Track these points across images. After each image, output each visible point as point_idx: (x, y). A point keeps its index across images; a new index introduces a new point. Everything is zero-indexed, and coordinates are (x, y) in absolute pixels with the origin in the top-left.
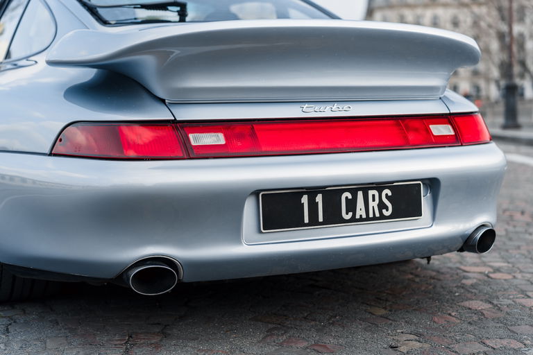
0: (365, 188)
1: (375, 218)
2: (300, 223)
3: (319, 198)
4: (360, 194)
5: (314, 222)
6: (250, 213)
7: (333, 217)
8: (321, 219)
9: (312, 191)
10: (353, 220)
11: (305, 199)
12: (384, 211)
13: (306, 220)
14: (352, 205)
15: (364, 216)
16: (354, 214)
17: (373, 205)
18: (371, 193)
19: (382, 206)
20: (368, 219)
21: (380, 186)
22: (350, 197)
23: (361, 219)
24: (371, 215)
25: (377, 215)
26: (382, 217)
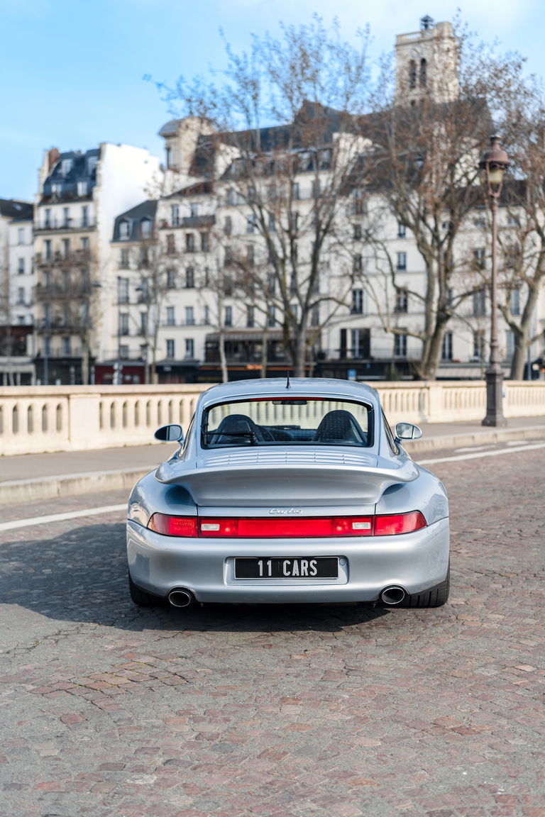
0: (299, 559)
1: (305, 576)
2: (257, 575)
3: (269, 563)
4: (296, 563)
5: (266, 575)
6: (228, 569)
7: (278, 573)
8: (270, 574)
9: (265, 559)
10: (291, 576)
11: (260, 563)
12: (311, 573)
13: (261, 574)
14: (290, 568)
15: (298, 575)
16: (291, 573)
17: (304, 569)
18: (302, 562)
19: (310, 569)
20: (300, 576)
21: (309, 559)
22: (289, 563)
23: (296, 576)
24: (302, 574)
25: (307, 574)
26: (310, 576)
